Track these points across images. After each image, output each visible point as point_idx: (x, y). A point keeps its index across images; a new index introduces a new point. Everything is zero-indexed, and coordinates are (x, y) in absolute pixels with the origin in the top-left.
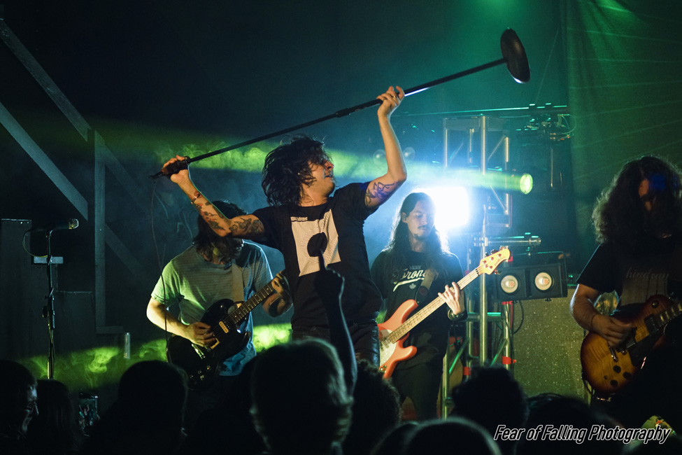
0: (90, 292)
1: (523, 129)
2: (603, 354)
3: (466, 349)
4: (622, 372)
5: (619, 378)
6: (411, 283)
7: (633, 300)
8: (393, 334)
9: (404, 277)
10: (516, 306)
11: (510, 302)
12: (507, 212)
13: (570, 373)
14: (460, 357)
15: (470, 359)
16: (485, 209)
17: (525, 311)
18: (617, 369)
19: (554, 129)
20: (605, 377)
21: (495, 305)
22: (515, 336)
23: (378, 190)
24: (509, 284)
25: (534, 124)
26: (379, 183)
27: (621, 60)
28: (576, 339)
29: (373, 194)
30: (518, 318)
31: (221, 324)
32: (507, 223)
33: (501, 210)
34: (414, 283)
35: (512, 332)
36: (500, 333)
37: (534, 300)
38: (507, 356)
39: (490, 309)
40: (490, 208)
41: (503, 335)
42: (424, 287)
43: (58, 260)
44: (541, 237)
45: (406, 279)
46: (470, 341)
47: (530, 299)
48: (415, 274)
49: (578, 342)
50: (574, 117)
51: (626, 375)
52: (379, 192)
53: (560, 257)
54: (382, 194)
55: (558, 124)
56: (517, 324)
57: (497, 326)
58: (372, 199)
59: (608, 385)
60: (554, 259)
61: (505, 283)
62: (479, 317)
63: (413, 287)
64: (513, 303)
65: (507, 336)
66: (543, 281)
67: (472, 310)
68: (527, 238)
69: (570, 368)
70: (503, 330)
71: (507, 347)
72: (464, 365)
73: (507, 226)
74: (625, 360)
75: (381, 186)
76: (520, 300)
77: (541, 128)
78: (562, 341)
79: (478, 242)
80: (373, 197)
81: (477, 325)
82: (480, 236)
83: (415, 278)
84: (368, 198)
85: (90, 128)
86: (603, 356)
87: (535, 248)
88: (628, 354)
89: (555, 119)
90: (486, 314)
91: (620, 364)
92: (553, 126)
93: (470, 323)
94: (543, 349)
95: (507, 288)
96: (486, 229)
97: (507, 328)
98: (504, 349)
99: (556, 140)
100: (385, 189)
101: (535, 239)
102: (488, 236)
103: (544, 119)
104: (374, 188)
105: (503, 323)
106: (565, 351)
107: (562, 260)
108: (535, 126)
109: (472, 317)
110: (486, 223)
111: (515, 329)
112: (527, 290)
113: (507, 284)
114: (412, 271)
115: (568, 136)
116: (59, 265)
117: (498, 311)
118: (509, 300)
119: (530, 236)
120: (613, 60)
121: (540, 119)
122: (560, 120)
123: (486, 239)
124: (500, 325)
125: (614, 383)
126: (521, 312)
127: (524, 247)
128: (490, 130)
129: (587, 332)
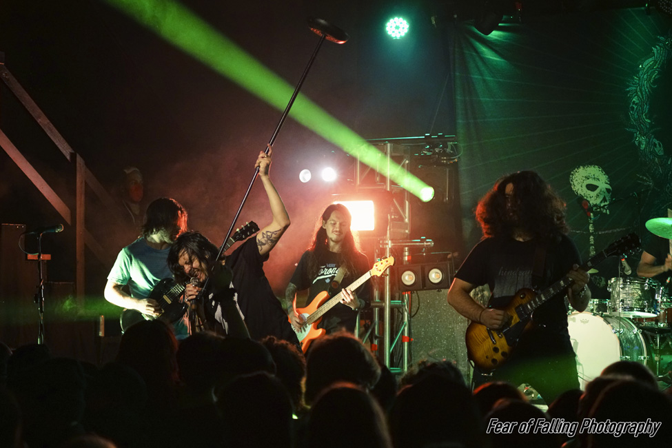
0: (72, 283)
1: (420, 154)
2: (483, 339)
3: (374, 329)
4: (500, 352)
5: (498, 356)
6: (326, 278)
7: (505, 293)
8: (309, 318)
9: (322, 273)
10: (413, 295)
11: (409, 293)
12: (407, 220)
13: (456, 350)
14: (369, 337)
15: (376, 337)
16: (389, 217)
17: (421, 300)
18: (496, 350)
19: (444, 154)
20: (487, 357)
21: (397, 295)
22: (412, 319)
23: (267, 237)
24: (408, 278)
25: (429, 150)
26: (267, 232)
27: (498, 100)
28: (461, 322)
29: (264, 242)
30: (415, 305)
31: (165, 297)
32: (407, 229)
33: (401, 219)
34: (329, 278)
35: (411, 316)
36: (401, 317)
37: (427, 291)
38: (406, 335)
39: (392, 298)
40: (393, 217)
41: (403, 319)
42: (336, 281)
43: (46, 257)
44: (434, 241)
45: (323, 274)
46: (377, 323)
47: (425, 290)
48: (331, 271)
49: (462, 324)
50: (461, 145)
51: (504, 354)
52: (269, 239)
53: (449, 256)
54: (272, 241)
55: (448, 150)
56: (414, 310)
57: (399, 311)
58: (263, 246)
59: (490, 362)
60: (444, 258)
61: (404, 278)
62: (384, 304)
63: (328, 281)
64: (411, 293)
65: (406, 320)
66: (435, 276)
67: (378, 299)
68: (422, 241)
69: (456, 344)
70: (403, 314)
71: (406, 329)
72: (372, 342)
73: (407, 231)
74: (502, 343)
75: (269, 234)
76: (417, 291)
77: (434, 153)
78: (450, 324)
79: (383, 244)
80: (264, 244)
81: (382, 311)
82: (385, 240)
83: (330, 274)
84: (259, 247)
85: (73, 152)
86: (484, 340)
87: (429, 249)
88: (504, 337)
89: (445, 146)
90: (390, 302)
91: (498, 345)
92: (444, 151)
93: (377, 309)
94: (435, 330)
95: (407, 281)
96: (390, 234)
97: (406, 313)
98: (404, 330)
99: (446, 163)
100: (274, 236)
101: (430, 242)
102: (392, 240)
103: (437, 146)
104: (264, 237)
105: (403, 310)
106: (452, 332)
107: (450, 259)
108: (430, 151)
109: (378, 304)
110: (390, 229)
111: (413, 314)
112: (423, 283)
113: (407, 278)
114: (328, 268)
115: (456, 160)
116: (47, 261)
117: (399, 300)
118: (407, 291)
119: (425, 239)
120: (492, 99)
121: (434, 146)
122: (449, 147)
123: (390, 242)
124: (401, 310)
125: (494, 361)
126: (417, 301)
127: (419, 249)
128: (393, 154)
129: (470, 322)
